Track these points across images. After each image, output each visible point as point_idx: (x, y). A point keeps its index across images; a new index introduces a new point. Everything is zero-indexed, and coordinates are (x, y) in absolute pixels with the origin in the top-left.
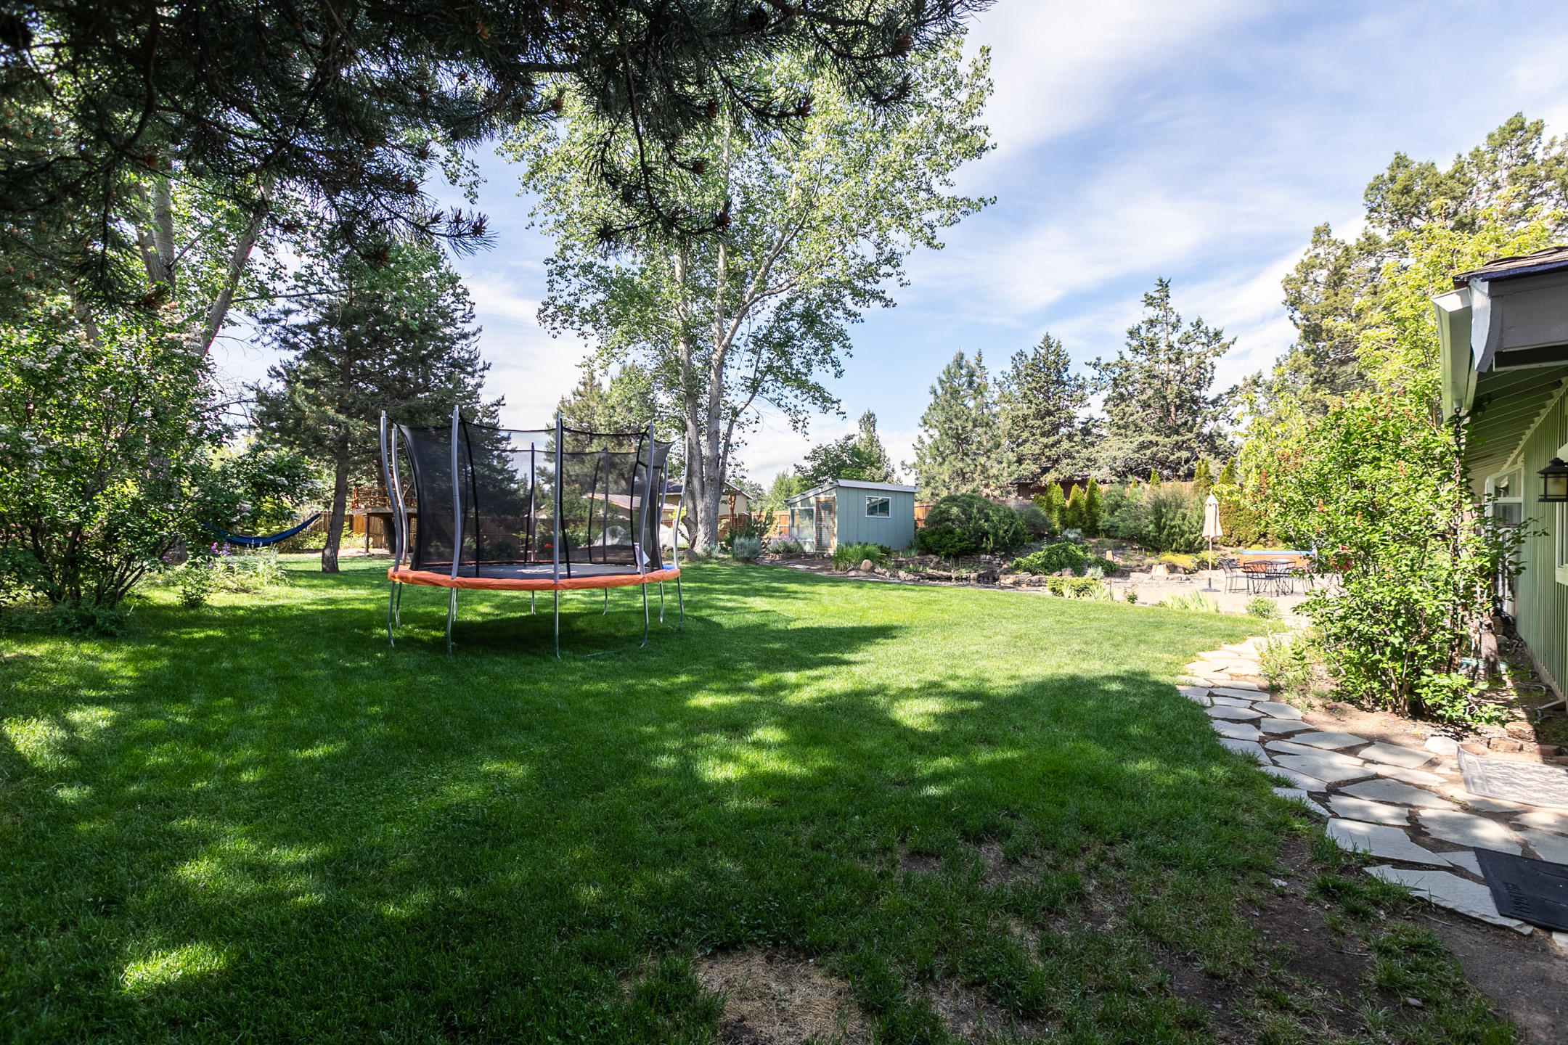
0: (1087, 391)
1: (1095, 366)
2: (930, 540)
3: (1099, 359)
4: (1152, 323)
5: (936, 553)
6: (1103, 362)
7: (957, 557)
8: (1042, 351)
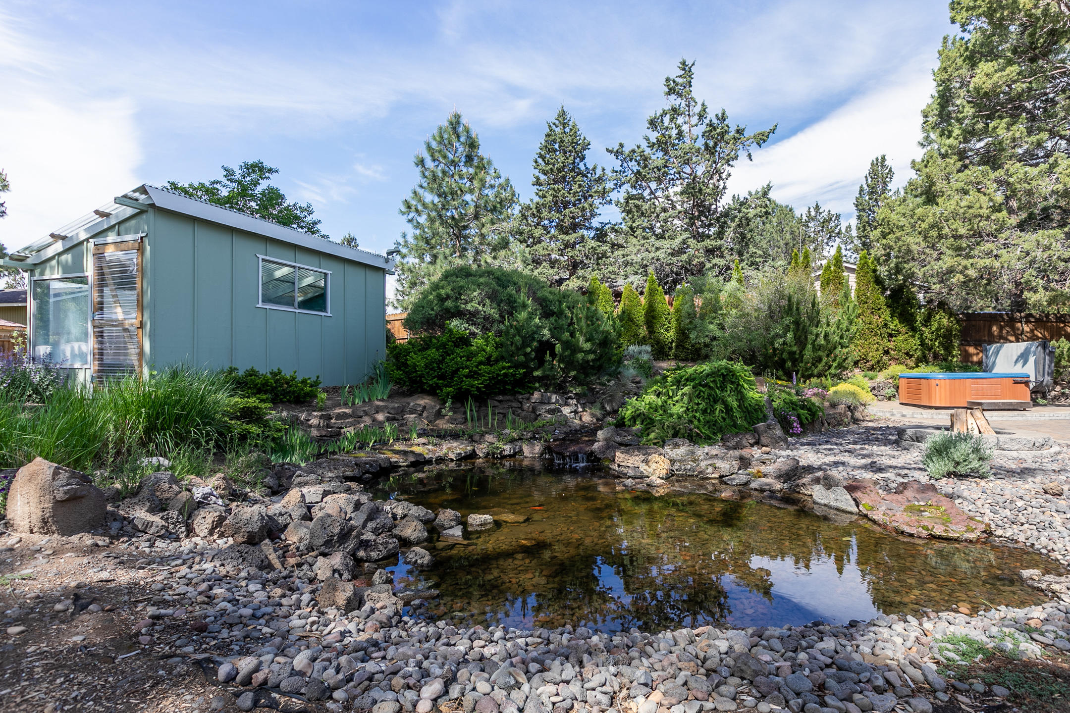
0: (609, 185)
1: (618, 153)
2: (417, 360)
3: (621, 145)
4: (675, 112)
5: (432, 392)
6: (627, 150)
7: (481, 399)
8: (558, 130)
